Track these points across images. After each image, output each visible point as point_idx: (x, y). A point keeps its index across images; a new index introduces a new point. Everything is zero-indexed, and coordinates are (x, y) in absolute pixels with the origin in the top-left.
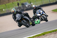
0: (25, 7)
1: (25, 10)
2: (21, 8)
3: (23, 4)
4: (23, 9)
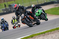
0: (12, 8)
1: (12, 12)
2: (8, 10)
3: (10, 6)
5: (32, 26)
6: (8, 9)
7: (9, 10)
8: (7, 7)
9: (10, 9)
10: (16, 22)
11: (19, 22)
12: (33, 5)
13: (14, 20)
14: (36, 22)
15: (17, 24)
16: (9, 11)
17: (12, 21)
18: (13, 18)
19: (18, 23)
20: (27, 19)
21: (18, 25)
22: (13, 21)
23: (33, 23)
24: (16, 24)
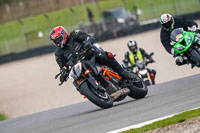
0: (114, 24)
1: (115, 34)
2: (102, 29)
4: (107, 32)
5: (110, 106)
6: (101, 25)
7: (105, 29)
8: (98, 20)
9: (108, 24)
10: (141, 60)
11: (152, 61)
12: (165, 15)
13: (135, 53)
14: (127, 90)
15: (143, 68)
16: (104, 34)
17: (127, 56)
18: (130, 47)
19: (147, 63)
20: (92, 79)
21: (148, 70)
22: (132, 57)
23: (116, 95)
24: (141, 67)
